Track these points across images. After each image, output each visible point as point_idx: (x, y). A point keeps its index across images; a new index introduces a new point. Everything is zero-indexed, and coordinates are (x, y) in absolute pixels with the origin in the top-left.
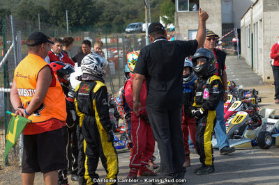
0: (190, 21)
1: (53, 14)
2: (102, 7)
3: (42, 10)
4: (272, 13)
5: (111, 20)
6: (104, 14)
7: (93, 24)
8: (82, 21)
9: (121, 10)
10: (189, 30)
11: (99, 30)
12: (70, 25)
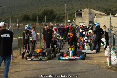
0: (79, 20)
1: (42, 16)
2: (56, 15)
3: (38, 15)
4: (99, 19)
5: (58, 19)
6: (56, 17)
7: (53, 20)
8: (50, 19)
9: (62, 16)
10: (79, 23)
11: (55, 21)
12: (46, 20)
